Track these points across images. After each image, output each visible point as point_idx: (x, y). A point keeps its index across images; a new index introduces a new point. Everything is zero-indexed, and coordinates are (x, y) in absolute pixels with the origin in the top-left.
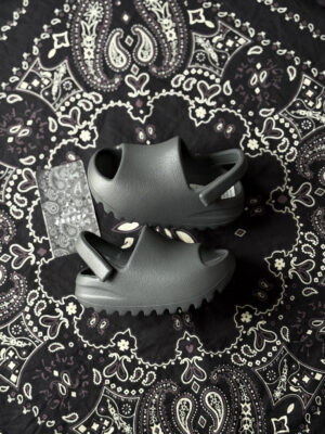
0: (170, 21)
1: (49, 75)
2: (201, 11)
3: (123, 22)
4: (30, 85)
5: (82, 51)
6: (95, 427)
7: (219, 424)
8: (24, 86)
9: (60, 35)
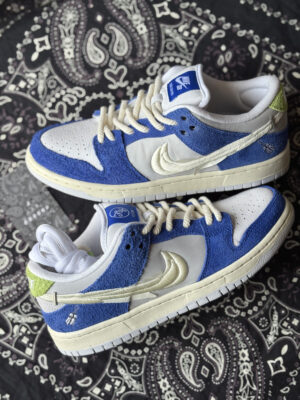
0: (139, 16)
1: (34, 76)
2: (165, 4)
3: (97, 22)
4: (17, 86)
5: (62, 52)
6: (108, 387)
7: (221, 371)
9: (41, 39)
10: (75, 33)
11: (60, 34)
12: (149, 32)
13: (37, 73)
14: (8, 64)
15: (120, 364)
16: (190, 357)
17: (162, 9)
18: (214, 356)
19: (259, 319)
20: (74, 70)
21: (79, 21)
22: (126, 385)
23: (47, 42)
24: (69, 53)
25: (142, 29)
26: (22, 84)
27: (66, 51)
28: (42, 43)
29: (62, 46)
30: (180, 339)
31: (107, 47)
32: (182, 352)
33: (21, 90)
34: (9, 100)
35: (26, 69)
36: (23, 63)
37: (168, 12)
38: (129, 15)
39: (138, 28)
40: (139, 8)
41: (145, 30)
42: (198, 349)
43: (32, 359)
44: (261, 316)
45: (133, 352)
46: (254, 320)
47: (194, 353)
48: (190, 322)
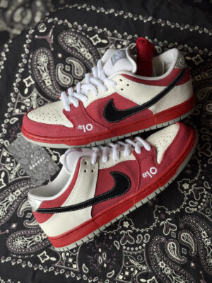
0: (85, 49)
1: (29, 100)
2: (97, 36)
3: (59, 58)
4: (20, 109)
5: (44, 83)
6: (127, 273)
7: (193, 248)
8: (17, 111)
9: (27, 79)
10: (49, 69)
11: (39, 72)
12: (93, 57)
13: (30, 98)
14: (11, 97)
15: (131, 258)
16: (173, 245)
17: (95, 40)
18: (187, 240)
19: (205, 210)
20: (54, 92)
21: (49, 61)
22: (137, 269)
23: (31, 80)
24: (48, 82)
25: (89, 56)
26: (23, 107)
27: (46, 81)
28: (29, 81)
29: (43, 79)
30: (164, 236)
31: (70, 72)
32: (167, 244)
33: (23, 111)
34: (17, 119)
35: (23, 98)
36: (19, 94)
37: (100, 41)
38: (78, 50)
39: (86, 56)
40: (82, 43)
41: (91, 56)
42: (177, 239)
43: (78, 270)
44: (205, 208)
45: (137, 249)
46: (202, 211)
47: (175, 242)
48: (167, 224)
